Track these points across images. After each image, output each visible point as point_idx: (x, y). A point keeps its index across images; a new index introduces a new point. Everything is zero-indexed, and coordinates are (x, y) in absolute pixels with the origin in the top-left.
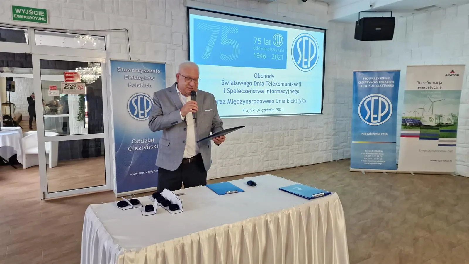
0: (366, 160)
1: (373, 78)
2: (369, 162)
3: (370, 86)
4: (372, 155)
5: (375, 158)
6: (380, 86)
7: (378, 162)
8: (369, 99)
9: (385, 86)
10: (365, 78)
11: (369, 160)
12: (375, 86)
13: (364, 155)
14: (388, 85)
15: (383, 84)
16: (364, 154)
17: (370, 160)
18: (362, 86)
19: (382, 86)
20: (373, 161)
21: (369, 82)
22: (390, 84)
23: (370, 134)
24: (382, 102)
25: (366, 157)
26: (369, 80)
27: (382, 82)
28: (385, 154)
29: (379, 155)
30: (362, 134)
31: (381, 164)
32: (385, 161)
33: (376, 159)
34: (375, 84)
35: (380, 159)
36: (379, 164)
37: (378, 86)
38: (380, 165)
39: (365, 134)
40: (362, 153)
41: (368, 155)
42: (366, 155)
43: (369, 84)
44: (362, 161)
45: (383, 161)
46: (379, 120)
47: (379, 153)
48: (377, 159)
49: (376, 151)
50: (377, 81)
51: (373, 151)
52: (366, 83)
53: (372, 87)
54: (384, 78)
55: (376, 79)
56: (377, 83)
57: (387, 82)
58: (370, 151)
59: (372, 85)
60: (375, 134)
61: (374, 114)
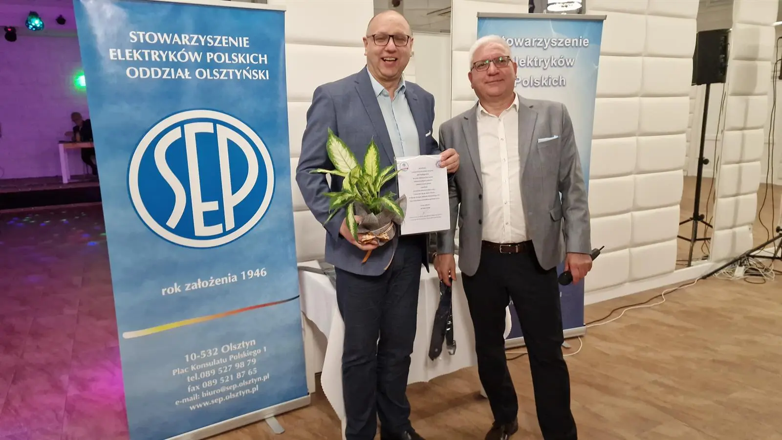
0: (197, 392)
1: (176, 36)
2: (208, 399)
3: (169, 74)
4: (216, 367)
5: (230, 374)
6: (212, 74)
7: (243, 388)
8: (176, 134)
9: (234, 73)
11: (206, 390)
12: (192, 73)
13: (183, 377)
14: (244, 71)
15: (224, 65)
16: (183, 371)
17: (213, 388)
19: (220, 73)
20: (223, 389)
21: (163, 56)
22: (252, 67)
23: (199, 284)
24: (230, 143)
25: (194, 384)
26: (158, 46)
27: (219, 58)
28: (265, 348)
29: (245, 359)
30: (163, 291)
31: (256, 392)
32: (266, 378)
33: (235, 376)
34: (192, 66)
35: (250, 373)
36: (248, 391)
37: (206, 74)
38: (250, 394)
39: (176, 289)
40: (174, 372)
41: (199, 372)
42: (192, 374)
43: (161, 64)
44: (177, 403)
45: (259, 379)
46: (230, 223)
47: (241, 351)
48: (239, 375)
49: (231, 347)
50: (196, 54)
51: (219, 350)
52: (147, 59)
53: (180, 77)
54: (224, 38)
55: (190, 40)
56: (199, 60)
57: (237, 57)
58: (207, 353)
59: (179, 70)
60: (220, 280)
61: (203, 201)
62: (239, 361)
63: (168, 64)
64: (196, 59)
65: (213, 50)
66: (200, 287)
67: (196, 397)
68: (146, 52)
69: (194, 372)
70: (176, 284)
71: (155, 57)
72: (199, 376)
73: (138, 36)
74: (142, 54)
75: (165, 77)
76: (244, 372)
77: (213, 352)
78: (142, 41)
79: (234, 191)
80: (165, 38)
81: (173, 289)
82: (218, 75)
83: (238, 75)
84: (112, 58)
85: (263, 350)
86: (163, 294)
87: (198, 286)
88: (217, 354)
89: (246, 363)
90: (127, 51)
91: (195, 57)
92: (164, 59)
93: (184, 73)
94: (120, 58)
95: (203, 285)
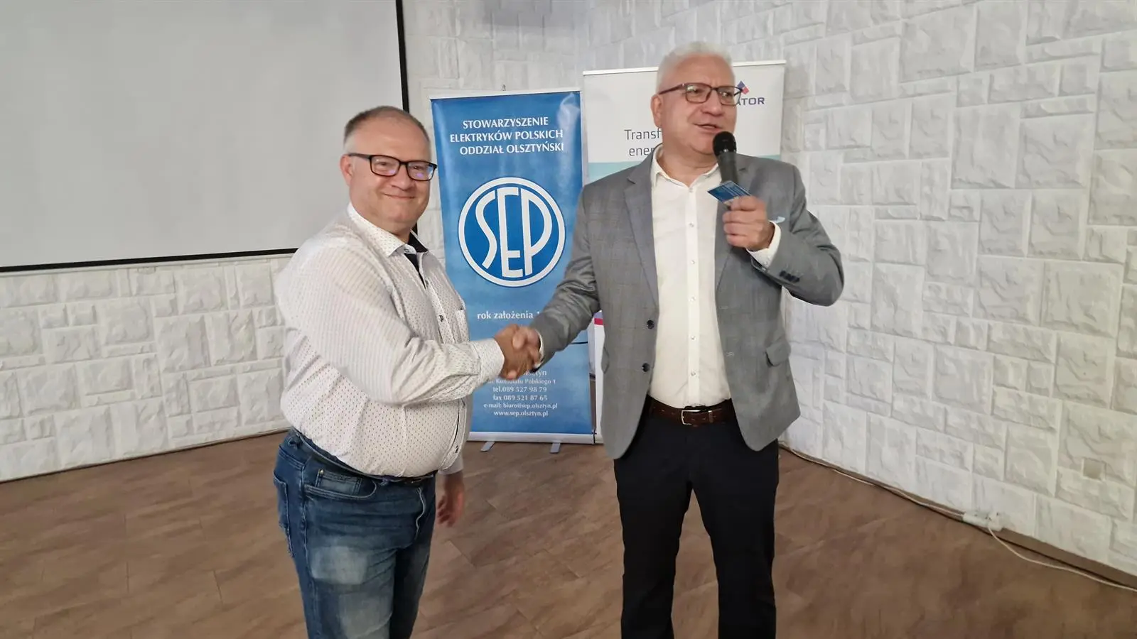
0: (499, 401)
1: (494, 121)
2: (506, 410)
3: (488, 150)
4: (515, 386)
5: (525, 395)
6: (519, 149)
7: (536, 410)
8: (491, 196)
9: (535, 147)
10: (471, 122)
11: (506, 402)
12: (504, 150)
14: (544, 145)
15: (529, 141)
17: (511, 402)
18: (464, 151)
19: (525, 148)
20: (519, 406)
21: (485, 137)
22: (550, 140)
23: (504, 315)
24: (532, 205)
25: (498, 394)
26: (483, 130)
27: (525, 135)
28: (555, 381)
29: (538, 386)
30: (478, 316)
31: (547, 417)
32: (554, 407)
33: (529, 397)
34: (504, 143)
35: (541, 398)
36: (539, 413)
37: (515, 148)
38: (541, 417)
39: (489, 316)
41: (502, 386)
43: (482, 144)
44: (485, 406)
45: (549, 406)
46: (529, 270)
47: (535, 377)
48: (532, 398)
50: (507, 134)
52: (474, 140)
53: (496, 152)
54: (529, 119)
55: (504, 124)
56: (509, 138)
57: (538, 133)
59: (495, 147)
60: (519, 315)
61: (509, 250)
62: (533, 386)
63: (487, 143)
64: (507, 138)
65: (521, 129)
67: (498, 405)
68: (473, 135)
69: (499, 385)
70: (487, 312)
71: (479, 138)
72: (501, 389)
73: (468, 123)
74: (471, 137)
75: (485, 153)
76: (536, 396)
78: (471, 127)
79: (533, 244)
80: (485, 124)
81: (485, 315)
82: (523, 149)
83: (539, 147)
84: (452, 141)
85: (552, 382)
86: (478, 318)
87: (503, 317)
89: (538, 390)
90: (461, 135)
91: (508, 136)
92: (485, 140)
93: (498, 149)
94: (457, 141)
95: (507, 317)
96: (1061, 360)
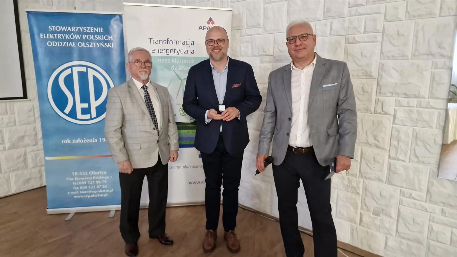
0: (77, 190)
1: (69, 27)
2: (83, 194)
3: (66, 45)
4: (87, 181)
5: (93, 185)
6: (86, 45)
7: (100, 193)
8: (68, 72)
9: (96, 44)
10: (54, 27)
11: (81, 190)
12: (76, 45)
13: (72, 182)
14: (101, 44)
15: (92, 41)
16: (72, 179)
17: (85, 190)
18: (50, 44)
19: (90, 44)
20: (90, 192)
22: (105, 41)
23: (79, 141)
24: (95, 78)
25: (76, 186)
26: (61, 32)
27: (89, 37)
28: (111, 177)
29: (101, 180)
30: (62, 141)
31: (106, 196)
32: (112, 191)
33: (96, 187)
34: (76, 41)
35: (103, 187)
36: (102, 195)
37: (83, 44)
38: (104, 197)
39: (68, 141)
40: (67, 179)
41: (79, 181)
42: (75, 181)
43: (62, 40)
44: (68, 193)
45: (108, 191)
46: (94, 114)
47: (99, 175)
48: (98, 187)
49: (94, 173)
50: (78, 35)
51: (88, 173)
52: (56, 38)
53: (71, 46)
54: (91, 28)
55: (75, 29)
56: (79, 38)
57: (98, 37)
58: (82, 173)
59: (71, 43)
60: (89, 140)
61: (81, 103)
62: (98, 180)
63: (65, 40)
65: (86, 33)
66: (79, 142)
67: (77, 192)
68: (56, 35)
69: (77, 181)
70: (68, 139)
71: (59, 37)
72: (78, 183)
75: (64, 46)
76: (100, 186)
77: (85, 173)
78: (54, 30)
80: (64, 29)
81: (66, 141)
82: (88, 45)
83: (98, 45)
84: (41, 37)
86: (62, 143)
87: (78, 142)
88: (87, 174)
89: (102, 182)
90: (48, 34)
92: (64, 38)
94: (45, 38)
95: (81, 142)
96: (363, 161)
